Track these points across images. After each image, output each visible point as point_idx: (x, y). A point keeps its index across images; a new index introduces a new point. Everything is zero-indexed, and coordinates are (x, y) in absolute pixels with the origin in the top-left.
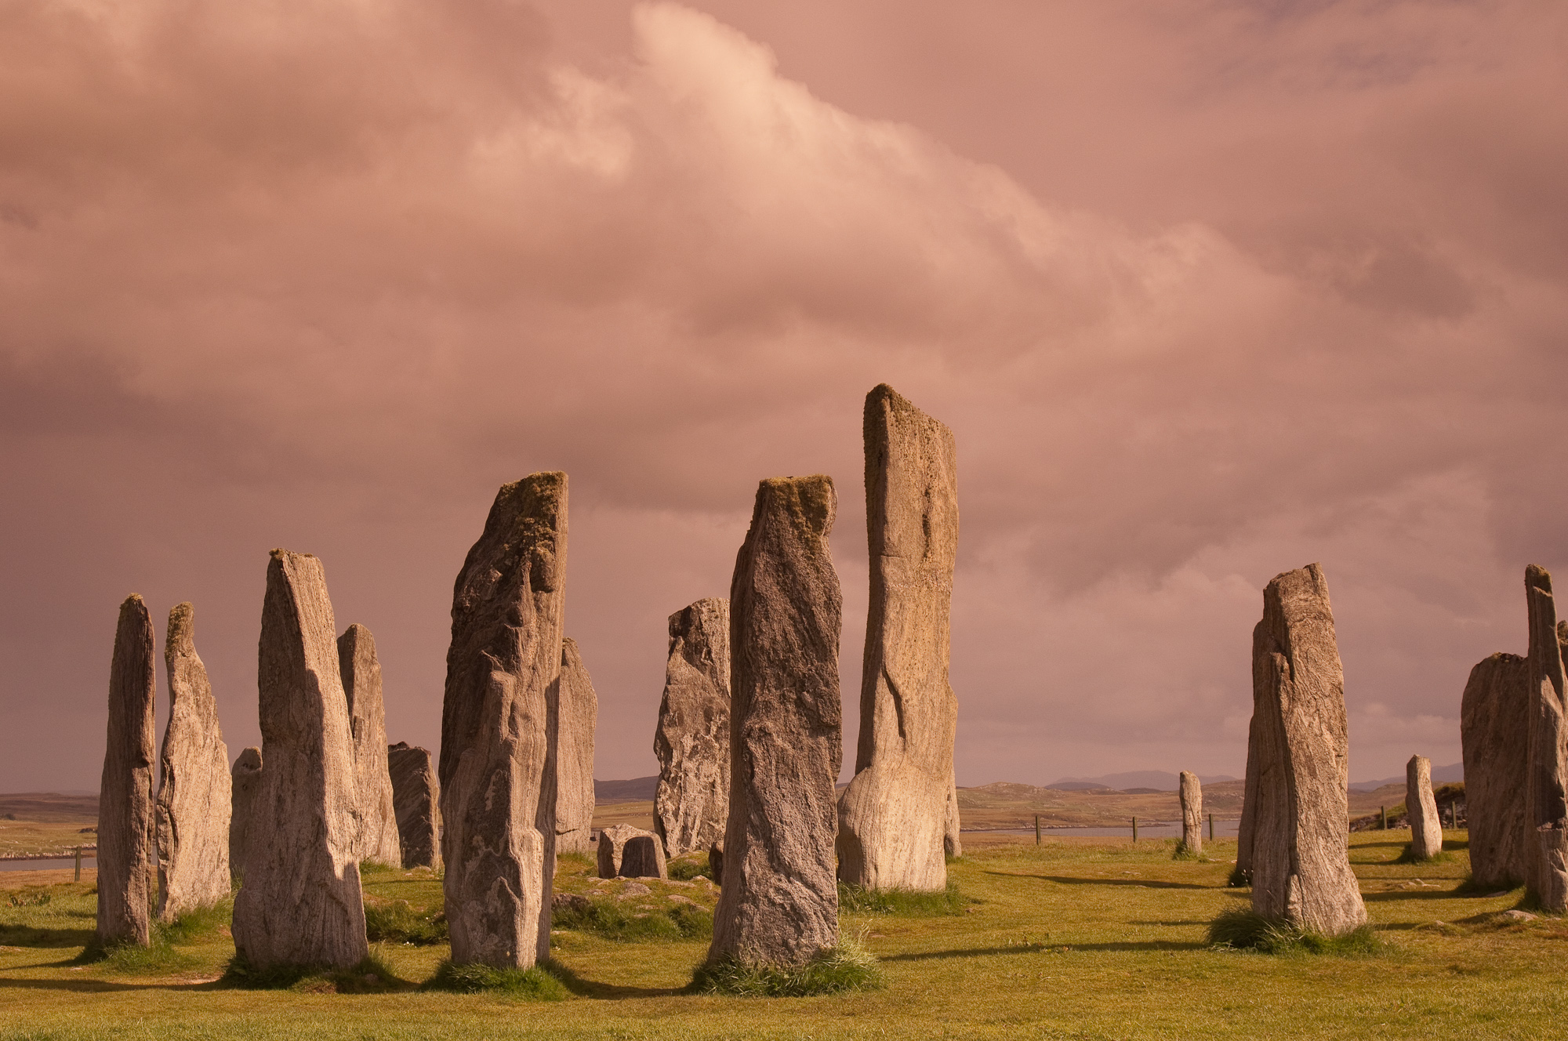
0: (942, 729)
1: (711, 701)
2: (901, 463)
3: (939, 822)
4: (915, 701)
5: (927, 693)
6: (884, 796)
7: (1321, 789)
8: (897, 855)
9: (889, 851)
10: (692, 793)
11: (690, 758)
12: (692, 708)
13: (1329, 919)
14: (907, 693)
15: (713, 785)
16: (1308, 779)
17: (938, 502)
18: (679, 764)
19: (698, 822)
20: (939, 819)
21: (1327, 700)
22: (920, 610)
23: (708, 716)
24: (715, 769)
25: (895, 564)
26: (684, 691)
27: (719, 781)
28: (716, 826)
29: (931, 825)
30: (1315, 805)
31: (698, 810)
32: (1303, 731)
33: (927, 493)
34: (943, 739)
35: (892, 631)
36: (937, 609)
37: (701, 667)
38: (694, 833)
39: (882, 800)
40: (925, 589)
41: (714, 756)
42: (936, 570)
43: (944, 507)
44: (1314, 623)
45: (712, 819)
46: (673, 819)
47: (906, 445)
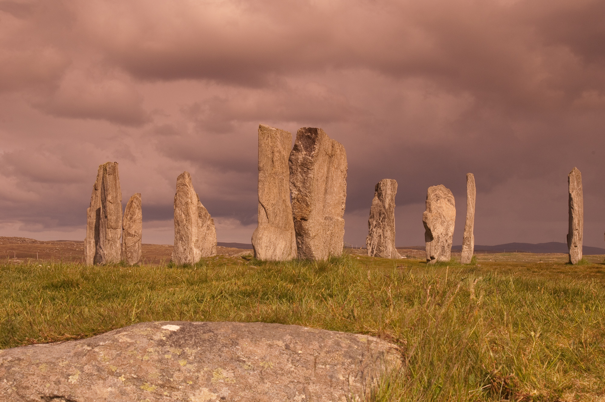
0: (284, 217)
1: (381, 210)
2: (263, 145)
3: (288, 243)
4: (271, 209)
5: (277, 207)
6: (261, 235)
7: (181, 229)
8: (267, 251)
9: (264, 250)
10: (375, 238)
11: (375, 228)
12: (377, 213)
13: (179, 262)
14: (267, 207)
15: (380, 236)
16: (177, 226)
17: (277, 154)
18: (372, 229)
19: (376, 247)
20: (288, 242)
21: (184, 206)
22: (271, 184)
23: (380, 216)
24: (381, 231)
25: (262, 173)
26: (374, 208)
27: (382, 234)
28: (381, 248)
29: (284, 243)
30: (179, 233)
31: (376, 243)
32: (177, 214)
33: (273, 152)
34: (286, 219)
35: (260, 191)
36: (278, 184)
37: (381, 200)
38: (375, 250)
39: (260, 236)
40: (272, 178)
41: (380, 227)
42: (277, 173)
43: (279, 155)
44: (182, 187)
45: (379, 246)
46: (369, 246)
47: (265, 140)
